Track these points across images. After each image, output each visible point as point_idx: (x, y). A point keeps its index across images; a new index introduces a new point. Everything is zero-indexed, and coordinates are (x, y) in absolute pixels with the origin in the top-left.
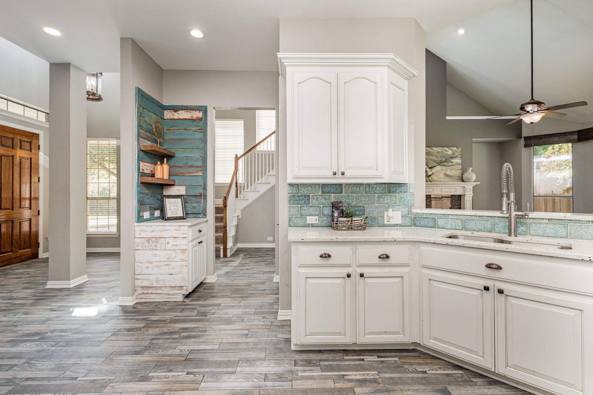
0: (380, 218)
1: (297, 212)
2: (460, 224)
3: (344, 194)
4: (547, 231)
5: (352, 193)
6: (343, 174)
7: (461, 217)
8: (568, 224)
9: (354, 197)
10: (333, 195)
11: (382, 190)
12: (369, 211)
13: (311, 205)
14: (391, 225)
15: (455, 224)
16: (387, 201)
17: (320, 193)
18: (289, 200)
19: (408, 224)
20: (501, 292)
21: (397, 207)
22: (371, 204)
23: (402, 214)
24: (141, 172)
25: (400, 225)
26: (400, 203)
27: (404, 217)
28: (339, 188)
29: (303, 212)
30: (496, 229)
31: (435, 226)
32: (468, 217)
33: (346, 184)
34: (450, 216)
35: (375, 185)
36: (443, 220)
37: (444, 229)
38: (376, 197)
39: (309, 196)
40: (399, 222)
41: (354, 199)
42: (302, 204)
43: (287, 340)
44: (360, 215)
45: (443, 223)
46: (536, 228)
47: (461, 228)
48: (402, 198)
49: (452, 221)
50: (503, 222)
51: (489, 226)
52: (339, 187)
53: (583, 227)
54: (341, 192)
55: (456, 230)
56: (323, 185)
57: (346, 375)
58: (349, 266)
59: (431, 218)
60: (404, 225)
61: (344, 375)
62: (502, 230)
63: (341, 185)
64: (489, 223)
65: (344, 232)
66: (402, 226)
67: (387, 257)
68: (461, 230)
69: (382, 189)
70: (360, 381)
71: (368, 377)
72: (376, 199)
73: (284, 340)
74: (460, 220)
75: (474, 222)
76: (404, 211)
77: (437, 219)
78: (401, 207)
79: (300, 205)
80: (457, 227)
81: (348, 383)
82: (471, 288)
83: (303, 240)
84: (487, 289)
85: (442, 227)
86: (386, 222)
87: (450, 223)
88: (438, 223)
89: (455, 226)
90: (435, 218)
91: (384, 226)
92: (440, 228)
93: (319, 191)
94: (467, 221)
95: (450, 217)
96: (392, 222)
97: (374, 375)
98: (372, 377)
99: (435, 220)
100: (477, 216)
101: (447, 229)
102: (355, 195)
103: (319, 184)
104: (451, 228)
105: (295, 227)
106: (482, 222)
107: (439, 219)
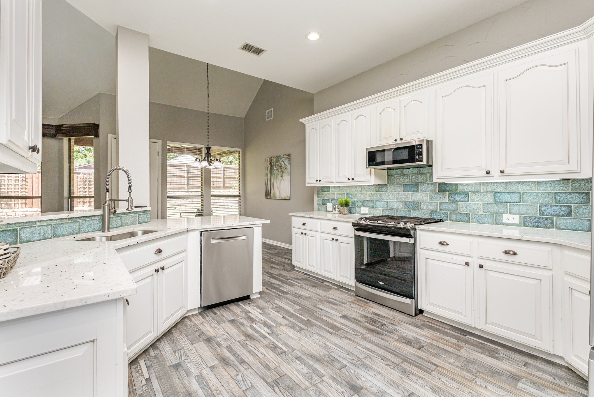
2: (50, 231)
4: (113, 224)
7: (50, 223)
8: (122, 216)
15: (44, 232)
30: (82, 230)
31: (17, 241)
32: (58, 221)
36: (28, 229)
37: (30, 242)
45: (28, 234)
47: (50, 236)
49: (41, 229)
50: (87, 222)
51: (77, 228)
55: (45, 239)
59: (10, 230)
62: (87, 229)
64: (77, 224)
68: (50, 238)
74: (50, 227)
75: (64, 226)
77: (20, 230)
80: (46, 236)
84: (157, 270)
85: (26, 239)
87: (38, 232)
88: (22, 235)
89: (43, 235)
90: (17, 229)
92: (24, 242)
94: (57, 226)
95: (38, 224)
99: (17, 231)
101: (34, 241)
104: (39, 238)
106: (71, 224)
107: (22, 230)
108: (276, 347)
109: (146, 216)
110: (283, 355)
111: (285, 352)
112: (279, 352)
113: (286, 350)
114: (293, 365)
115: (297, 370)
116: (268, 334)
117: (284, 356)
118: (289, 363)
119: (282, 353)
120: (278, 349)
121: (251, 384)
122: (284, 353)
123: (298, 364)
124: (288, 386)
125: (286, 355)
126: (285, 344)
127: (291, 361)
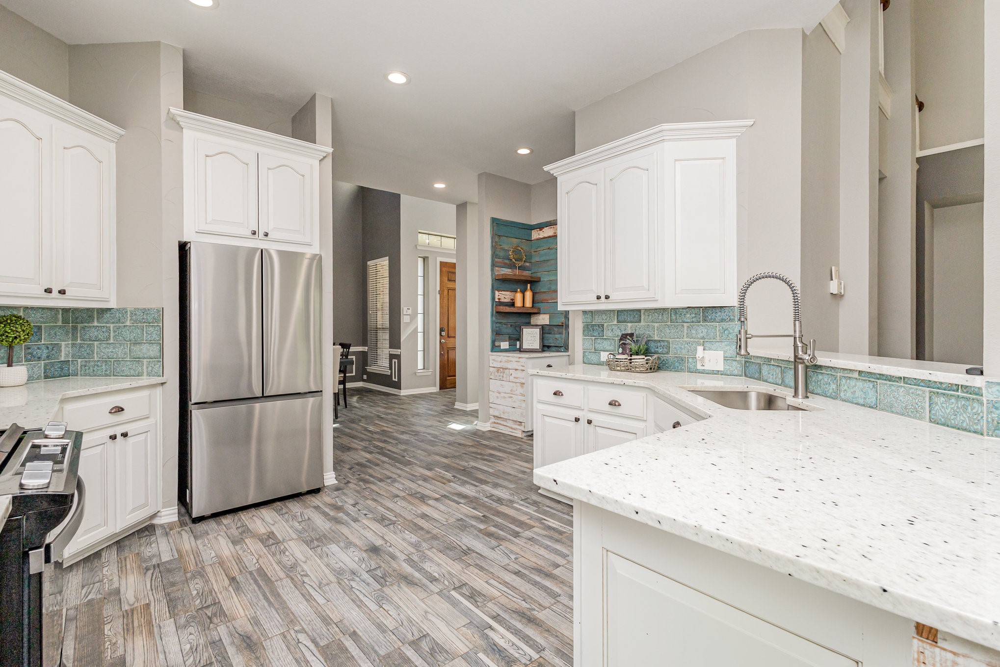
0: (690, 360)
1: (591, 346)
2: (780, 375)
3: (643, 323)
4: (857, 395)
5: (653, 322)
6: (608, 297)
7: (780, 363)
8: (878, 381)
9: (656, 328)
10: (629, 325)
11: (694, 317)
12: (675, 348)
13: (605, 337)
14: (707, 372)
15: (776, 374)
16: (702, 335)
17: (615, 322)
18: (584, 331)
19: (736, 372)
21: (718, 344)
22: (678, 338)
23: (726, 356)
24: (496, 302)
25: (722, 372)
26: (722, 338)
27: (728, 360)
28: (637, 316)
29: (597, 346)
31: (760, 378)
33: (646, 310)
34: (772, 360)
35: (684, 310)
38: (685, 328)
39: (603, 325)
40: (720, 367)
41: (656, 331)
42: (596, 336)
44: (663, 354)
45: (766, 373)
46: (846, 387)
48: (725, 330)
52: (636, 314)
53: (893, 388)
54: (640, 321)
56: (618, 311)
60: (729, 373)
63: (639, 311)
65: (619, 373)
66: (725, 375)
68: (781, 385)
69: (693, 315)
72: (685, 331)
74: (780, 369)
76: (728, 352)
78: (723, 344)
79: (594, 338)
80: (778, 381)
85: (766, 380)
86: (699, 367)
87: (772, 372)
88: (763, 372)
89: (776, 378)
90: (761, 363)
91: (697, 371)
93: (615, 319)
94: (785, 370)
95: (772, 362)
96: (707, 367)
99: (761, 366)
102: (656, 325)
103: (614, 311)
105: (589, 364)
108: (471, 597)
109: (965, 407)
110: (457, 584)
111: (454, 589)
112: (464, 589)
113: (453, 593)
114: (443, 571)
115: (439, 565)
116: (491, 627)
117: (456, 582)
118: (450, 573)
119: (460, 587)
120: (468, 594)
121: (495, 550)
122: (456, 586)
123: (436, 572)
124: (451, 550)
125: (453, 583)
126: (455, 603)
127: (446, 575)
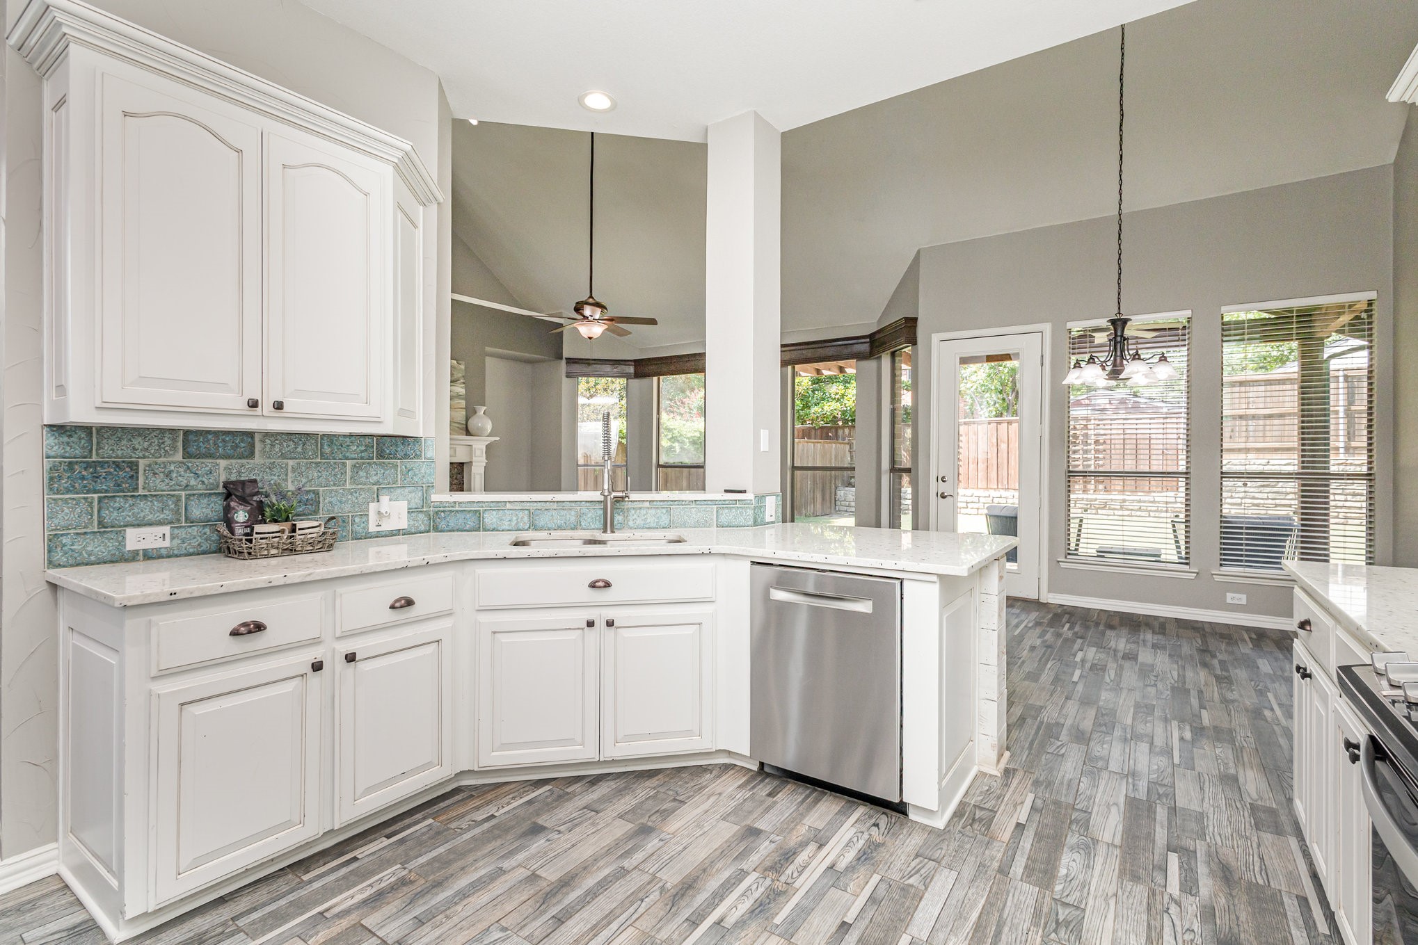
0: (357, 520)
1: (85, 518)
2: (526, 519)
3: (258, 459)
4: (648, 521)
5: (283, 456)
6: (279, 406)
7: (527, 506)
8: (671, 507)
9: (290, 468)
10: (223, 463)
11: (362, 452)
12: (330, 502)
13: (141, 492)
14: (383, 534)
15: (517, 520)
16: (375, 478)
17: (179, 456)
18: (51, 479)
19: (422, 528)
20: (610, 624)
21: (399, 491)
22: (335, 485)
23: (410, 507)
25: (404, 531)
26: (405, 482)
27: (412, 512)
28: (242, 445)
29: (110, 516)
30: (583, 524)
31: (479, 527)
32: (539, 504)
33: (267, 434)
34: (508, 504)
35: (348, 439)
36: (494, 513)
37: (497, 531)
38: (348, 468)
39: (134, 466)
40: (403, 524)
41: (290, 474)
42: (106, 491)
43: (76, 930)
44: (306, 515)
45: (494, 520)
46: (635, 516)
47: (526, 527)
48: (409, 471)
49: (512, 514)
50: (592, 511)
51: (573, 519)
52: (242, 441)
53: (686, 510)
54: (251, 455)
55: (519, 530)
56: (187, 433)
57: (327, 910)
58: (316, 641)
59: (471, 511)
60: (413, 531)
61: (321, 913)
62: (591, 524)
63: (250, 434)
64: (573, 513)
65: (273, 561)
66: (408, 534)
67: (409, 603)
68: (527, 530)
69: (363, 448)
70: (368, 902)
71: (383, 885)
72: (349, 473)
73: (65, 934)
74: (526, 512)
75: (550, 514)
76: (413, 501)
77: (483, 513)
78: (407, 490)
79: (96, 496)
80: (521, 526)
81: (342, 921)
82: (566, 629)
83: (173, 597)
84: (590, 624)
85: (492, 527)
86: (372, 528)
87: (509, 518)
88: (486, 520)
89: (516, 524)
90: (479, 511)
91: (369, 536)
92: (489, 530)
93: (175, 449)
94: (538, 512)
95: (508, 506)
96: (387, 526)
97: (394, 874)
98: (393, 879)
99: (480, 514)
100: (554, 502)
101: (503, 531)
102: (291, 463)
103: (173, 431)
104: (510, 528)
105: (78, 565)
106: (562, 512)
107: (487, 513)
109: (741, 514)
